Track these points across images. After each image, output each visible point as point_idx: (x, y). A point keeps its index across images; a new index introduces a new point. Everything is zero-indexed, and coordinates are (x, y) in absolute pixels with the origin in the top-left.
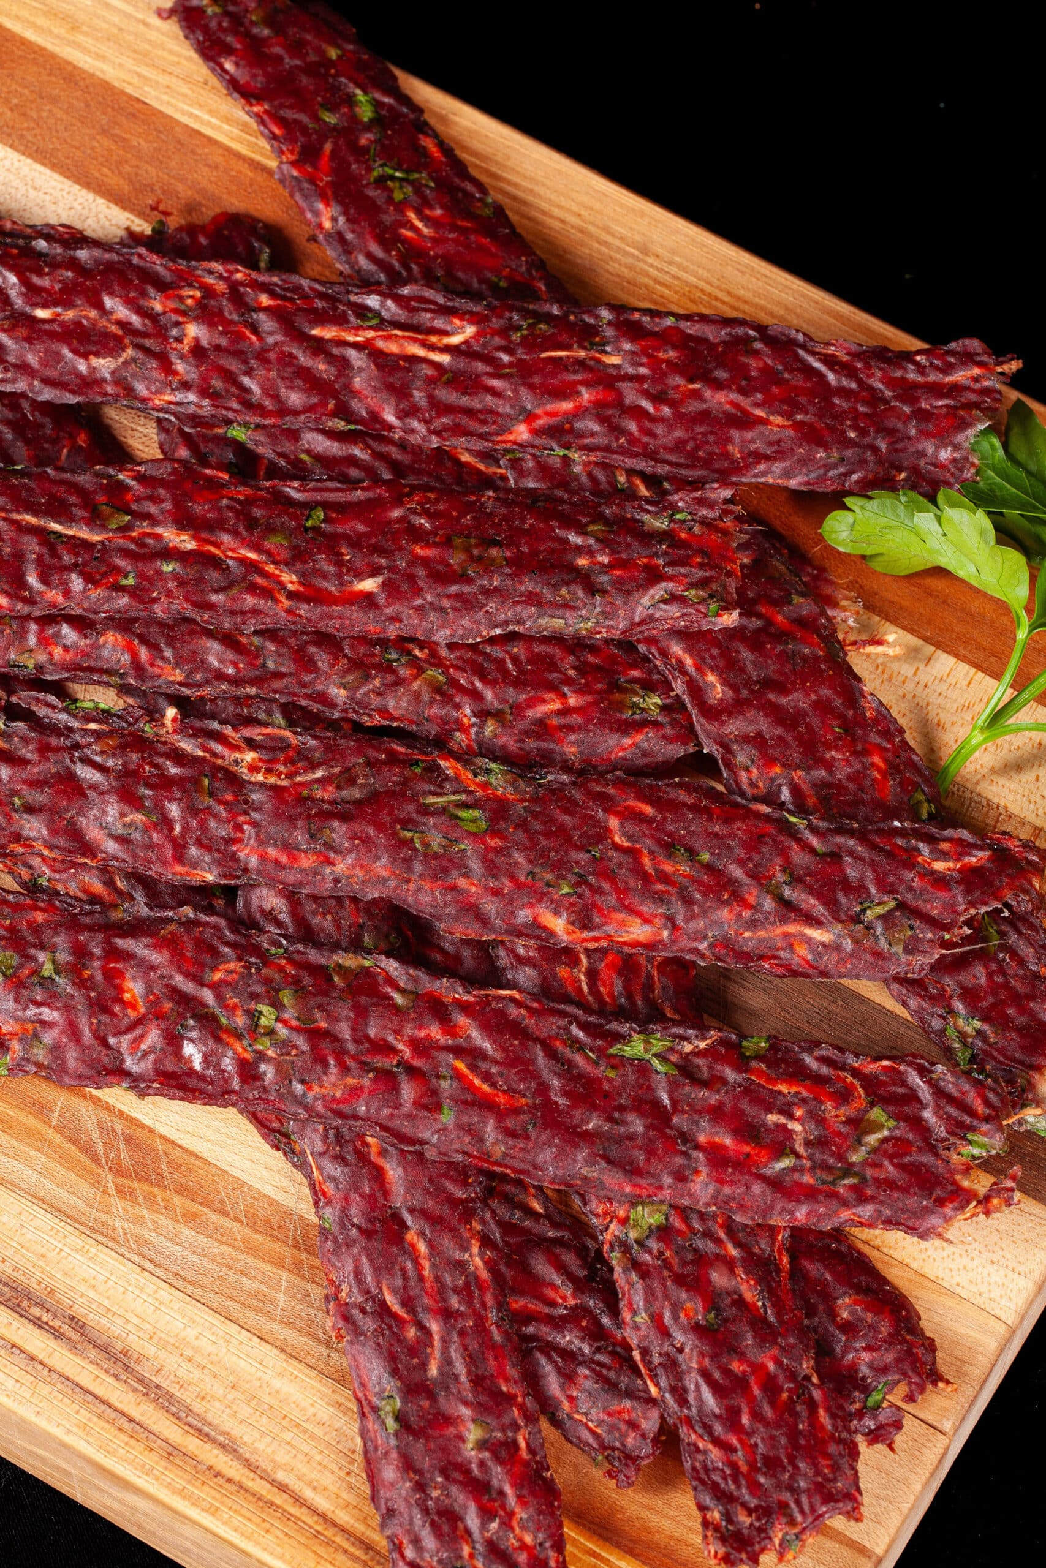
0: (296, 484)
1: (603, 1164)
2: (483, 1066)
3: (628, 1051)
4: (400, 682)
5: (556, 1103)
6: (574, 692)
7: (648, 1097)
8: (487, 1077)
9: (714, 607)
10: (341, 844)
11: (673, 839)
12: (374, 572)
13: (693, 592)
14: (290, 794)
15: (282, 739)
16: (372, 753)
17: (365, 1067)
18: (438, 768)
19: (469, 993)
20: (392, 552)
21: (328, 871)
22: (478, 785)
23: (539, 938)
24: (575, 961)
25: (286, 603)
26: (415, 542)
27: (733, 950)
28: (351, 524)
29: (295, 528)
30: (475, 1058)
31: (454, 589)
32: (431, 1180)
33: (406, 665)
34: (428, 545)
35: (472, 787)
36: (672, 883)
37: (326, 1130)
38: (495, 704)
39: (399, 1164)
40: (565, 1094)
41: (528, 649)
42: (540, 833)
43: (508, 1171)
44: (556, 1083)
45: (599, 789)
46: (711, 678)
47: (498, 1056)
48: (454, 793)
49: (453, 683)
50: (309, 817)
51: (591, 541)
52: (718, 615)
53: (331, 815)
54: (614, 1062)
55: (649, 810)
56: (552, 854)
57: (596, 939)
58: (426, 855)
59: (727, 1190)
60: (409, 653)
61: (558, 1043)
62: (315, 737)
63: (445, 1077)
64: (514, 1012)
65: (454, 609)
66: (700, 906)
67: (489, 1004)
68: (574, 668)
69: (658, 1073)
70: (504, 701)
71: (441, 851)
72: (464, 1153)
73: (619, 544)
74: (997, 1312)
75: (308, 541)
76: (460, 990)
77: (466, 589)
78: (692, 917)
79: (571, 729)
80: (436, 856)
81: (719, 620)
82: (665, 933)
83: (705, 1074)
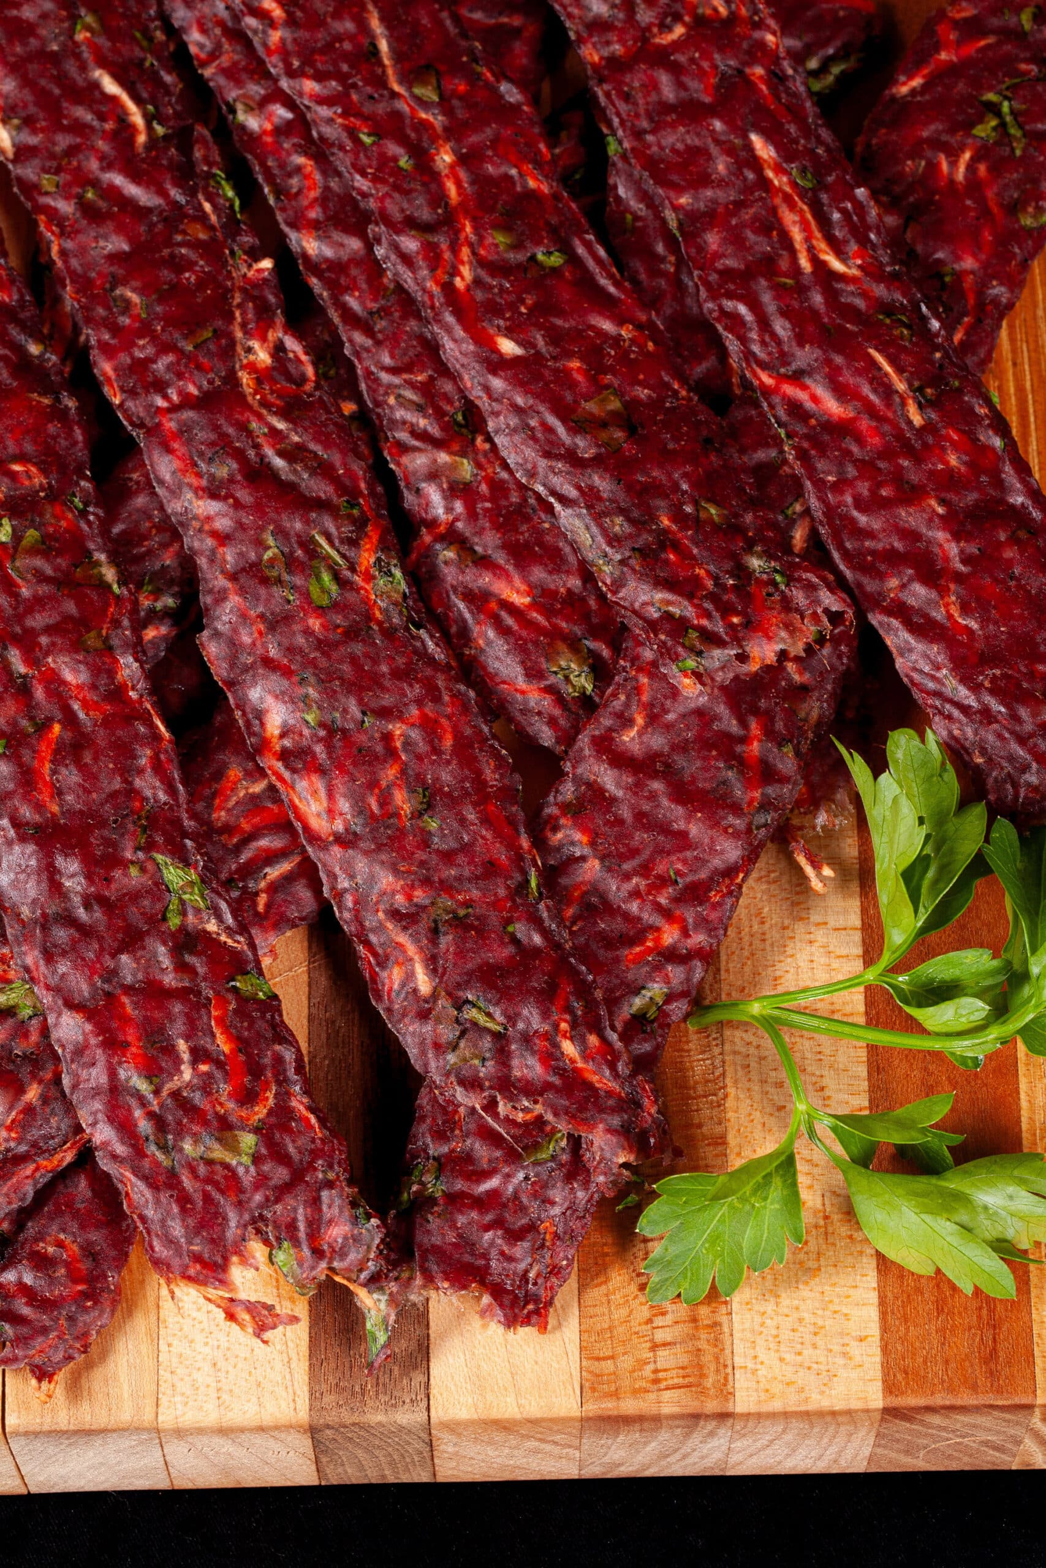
3: (170, 872)
8: (58, 762)
11: (432, 784)
12: (524, 342)
15: (303, 376)
16: (337, 460)
18: (362, 527)
22: (367, 572)
23: (249, 726)
27: (358, 912)
31: (555, 422)
33: (459, 436)
34: (587, 372)
35: (361, 569)
42: (353, 658)
45: (441, 685)
46: (639, 719)
47: (86, 757)
48: (344, 557)
54: (149, 866)
56: (338, 682)
57: (280, 778)
60: (473, 431)
61: (135, 803)
74: (164, 1400)
76: (141, 685)
77: (563, 433)
79: (499, 625)
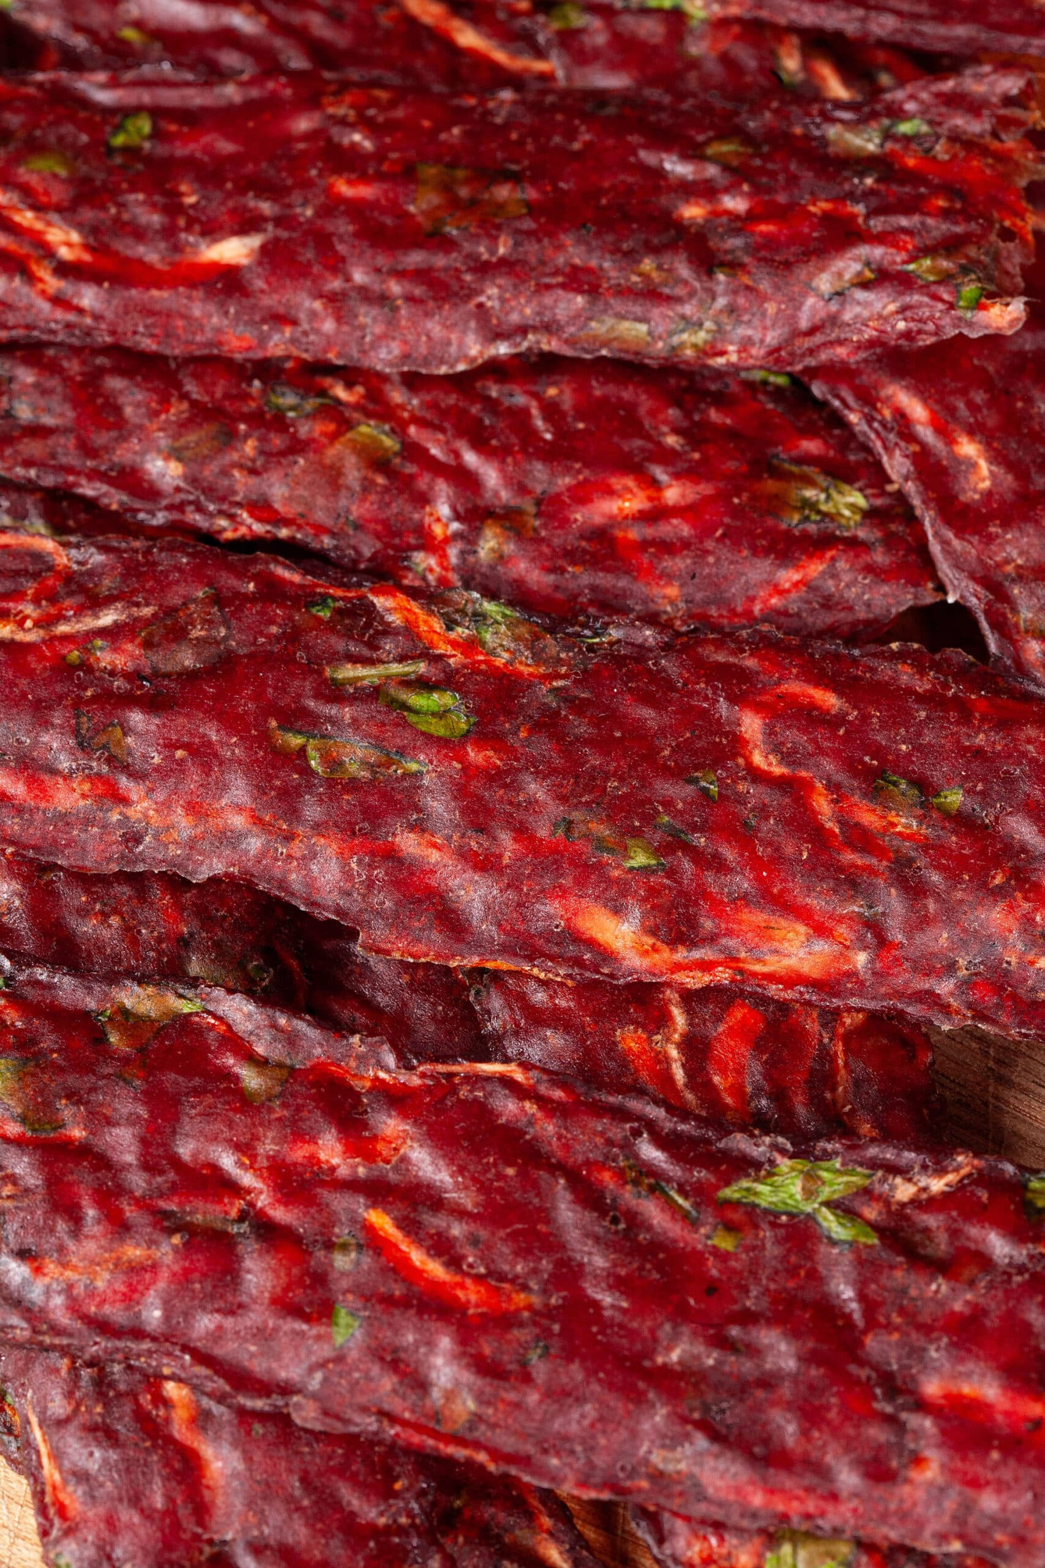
0: (101, 77)
1: (701, 1442)
2: (436, 1222)
3: (765, 1194)
4: (297, 447)
5: (597, 1305)
6: (677, 476)
7: (809, 1295)
8: (441, 1247)
9: (970, 290)
10: (145, 757)
11: (883, 761)
12: (246, 225)
13: (927, 262)
14: (42, 658)
15: (37, 556)
16: (229, 581)
17: (167, 1224)
18: (370, 610)
19: (410, 1068)
20: (288, 191)
21: (115, 817)
22: (454, 644)
23: (578, 962)
24: (661, 1020)
25: (53, 283)
26: (338, 171)
27: (1014, 996)
28: (206, 139)
29: (87, 147)
30: (414, 1205)
31: (415, 258)
32: (305, 1480)
33: (312, 416)
34: (364, 179)
35: (443, 649)
36: (881, 852)
37: (74, 1370)
38: (505, 495)
39: (235, 1444)
40: (618, 1284)
41: (582, 390)
42: (587, 742)
43: (482, 1457)
44: (599, 1261)
45: (721, 658)
46: (968, 448)
47: (468, 1200)
48: (402, 659)
49: (414, 452)
50: (78, 703)
51: (712, 171)
52: (979, 306)
53: (128, 701)
54: (736, 1216)
55: (831, 701)
56: (612, 784)
57: (706, 966)
58: (331, 783)
59: (989, 1502)
60: (323, 393)
61: (606, 1176)
62: (104, 549)
63: (344, 1247)
64: (508, 1107)
65: (410, 299)
66: (938, 898)
67: (453, 1090)
68: (676, 431)
69: (833, 1243)
70: (522, 489)
71: (365, 774)
72: (382, 1414)
73: (773, 175)
75: (111, 171)
76: (390, 1060)
77: (440, 261)
78: (923, 922)
79: (667, 548)
80: (353, 786)
81: (981, 316)
82: (861, 959)
83: (942, 1245)
